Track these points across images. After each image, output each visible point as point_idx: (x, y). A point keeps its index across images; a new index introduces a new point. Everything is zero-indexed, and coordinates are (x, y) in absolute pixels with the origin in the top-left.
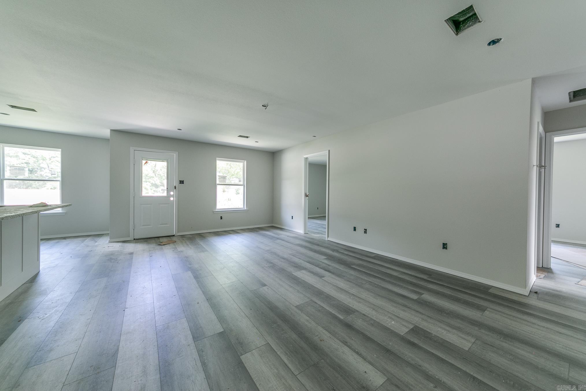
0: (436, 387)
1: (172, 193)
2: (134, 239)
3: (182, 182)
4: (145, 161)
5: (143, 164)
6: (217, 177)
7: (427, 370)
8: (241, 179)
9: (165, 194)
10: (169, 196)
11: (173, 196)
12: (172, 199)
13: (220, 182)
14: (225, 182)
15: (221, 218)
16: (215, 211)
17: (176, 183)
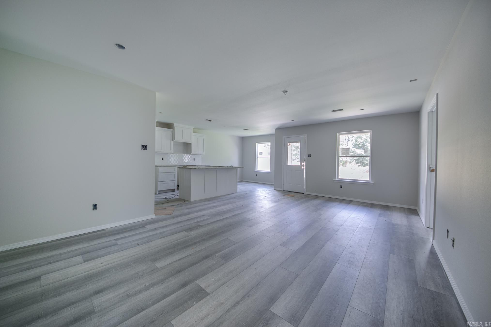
0: (145, 286)
1: (303, 164)
2: (284, 190)
3: (309, 156)
4: (289, 144)
5: (288, 145)
6: (340, 150)
7: (158, 286)
8: (367, 150)
9: (298, 164)
10: (301, 165)
11: (303, 166)
12: (303, 167)
13: (342, 154)
14: (349, 154)
15: (341, 187)
16: (335, 180)
17: (305, 157)
